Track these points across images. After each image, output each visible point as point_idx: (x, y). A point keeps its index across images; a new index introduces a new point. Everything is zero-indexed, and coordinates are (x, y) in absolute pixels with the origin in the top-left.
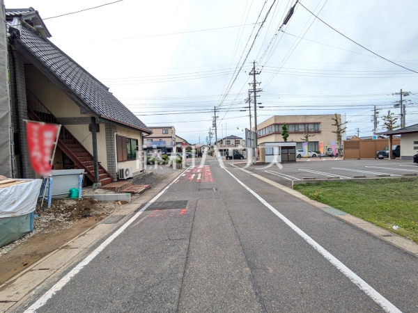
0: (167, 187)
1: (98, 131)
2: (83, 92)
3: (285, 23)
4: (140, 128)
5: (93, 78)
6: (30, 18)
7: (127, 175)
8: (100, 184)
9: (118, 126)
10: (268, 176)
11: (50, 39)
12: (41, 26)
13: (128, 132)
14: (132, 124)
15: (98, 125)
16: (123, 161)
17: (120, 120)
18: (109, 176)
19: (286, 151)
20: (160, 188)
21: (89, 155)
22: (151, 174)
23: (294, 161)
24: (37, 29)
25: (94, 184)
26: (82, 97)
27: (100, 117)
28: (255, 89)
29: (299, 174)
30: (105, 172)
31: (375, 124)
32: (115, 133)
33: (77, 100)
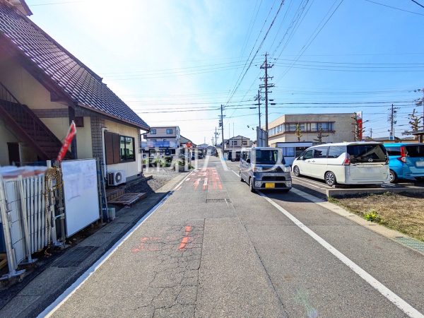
0: (167, 196)
1: (82, 126)
4: (136, 123)
7: (118, 181)
13: (122, 128)
16: (114, 163)
20: (158, 198)
22: (151, 177)
24: (15, 4)
26: (55, 79)
28: (266, 84)
31: (392, 123)
32: (103, 129)
33: (46, 83)
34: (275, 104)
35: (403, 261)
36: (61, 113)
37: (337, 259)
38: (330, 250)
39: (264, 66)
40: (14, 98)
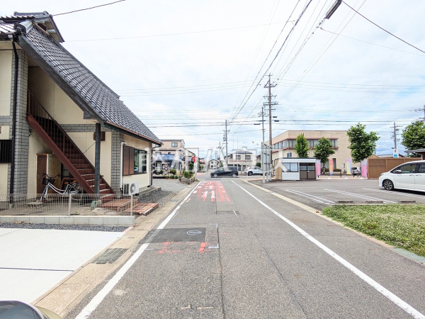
0: (178, 208)
1: (104, 140)
2: (89, 95)
3: (328, 17)
4: (150, 138)
5: (104, 85)
6: (43, 21)
7: (132, 191)
8: (100, 201)
9: (126, 136)
10: (292, 196)
11: (62, 44)
12: (54, 30)
13: (137, 142)
14: (142, 134)
15: (104, 133)
16: (129, 175)
17: (128, 128)
18: (111, 192)
19: (304, 168)
20: (170, 208)
21: (91, 166)
22: (160, 189)
23: (314, 179)
24: (50, 33)
25: (94, 202)
26: (87, 100)
27: (106, 124)
28: (270, 102)
29: (329, 195)
30: (107, 186)
31: (395, 141)
32: (122, 143)
33: (81, 103)
34: (278, 121)
35: (398, 267)
36: (86, 128)
37: (339, 263)
38: (334, 256)
39: (268, 85)
40: (49, 115)
